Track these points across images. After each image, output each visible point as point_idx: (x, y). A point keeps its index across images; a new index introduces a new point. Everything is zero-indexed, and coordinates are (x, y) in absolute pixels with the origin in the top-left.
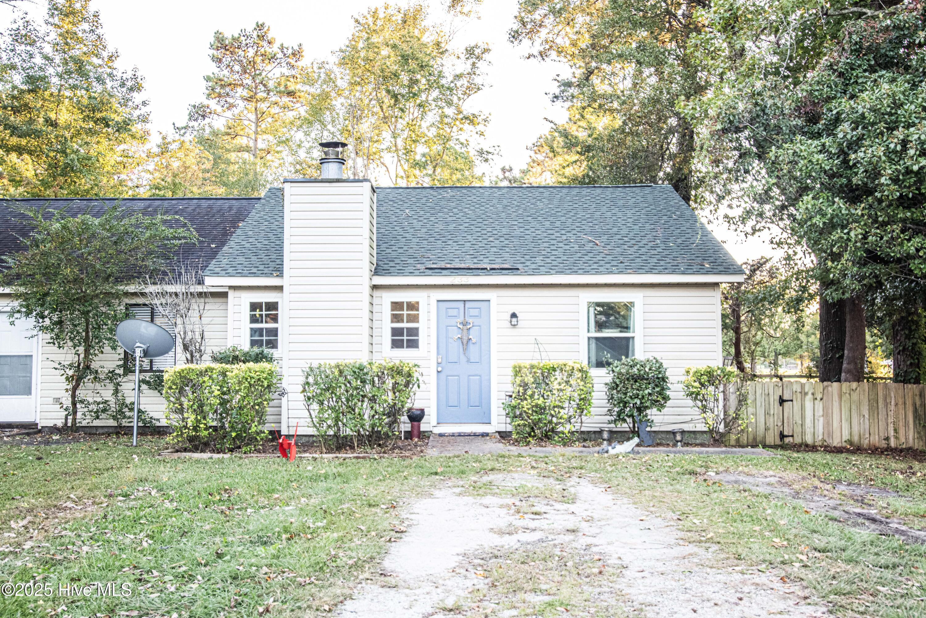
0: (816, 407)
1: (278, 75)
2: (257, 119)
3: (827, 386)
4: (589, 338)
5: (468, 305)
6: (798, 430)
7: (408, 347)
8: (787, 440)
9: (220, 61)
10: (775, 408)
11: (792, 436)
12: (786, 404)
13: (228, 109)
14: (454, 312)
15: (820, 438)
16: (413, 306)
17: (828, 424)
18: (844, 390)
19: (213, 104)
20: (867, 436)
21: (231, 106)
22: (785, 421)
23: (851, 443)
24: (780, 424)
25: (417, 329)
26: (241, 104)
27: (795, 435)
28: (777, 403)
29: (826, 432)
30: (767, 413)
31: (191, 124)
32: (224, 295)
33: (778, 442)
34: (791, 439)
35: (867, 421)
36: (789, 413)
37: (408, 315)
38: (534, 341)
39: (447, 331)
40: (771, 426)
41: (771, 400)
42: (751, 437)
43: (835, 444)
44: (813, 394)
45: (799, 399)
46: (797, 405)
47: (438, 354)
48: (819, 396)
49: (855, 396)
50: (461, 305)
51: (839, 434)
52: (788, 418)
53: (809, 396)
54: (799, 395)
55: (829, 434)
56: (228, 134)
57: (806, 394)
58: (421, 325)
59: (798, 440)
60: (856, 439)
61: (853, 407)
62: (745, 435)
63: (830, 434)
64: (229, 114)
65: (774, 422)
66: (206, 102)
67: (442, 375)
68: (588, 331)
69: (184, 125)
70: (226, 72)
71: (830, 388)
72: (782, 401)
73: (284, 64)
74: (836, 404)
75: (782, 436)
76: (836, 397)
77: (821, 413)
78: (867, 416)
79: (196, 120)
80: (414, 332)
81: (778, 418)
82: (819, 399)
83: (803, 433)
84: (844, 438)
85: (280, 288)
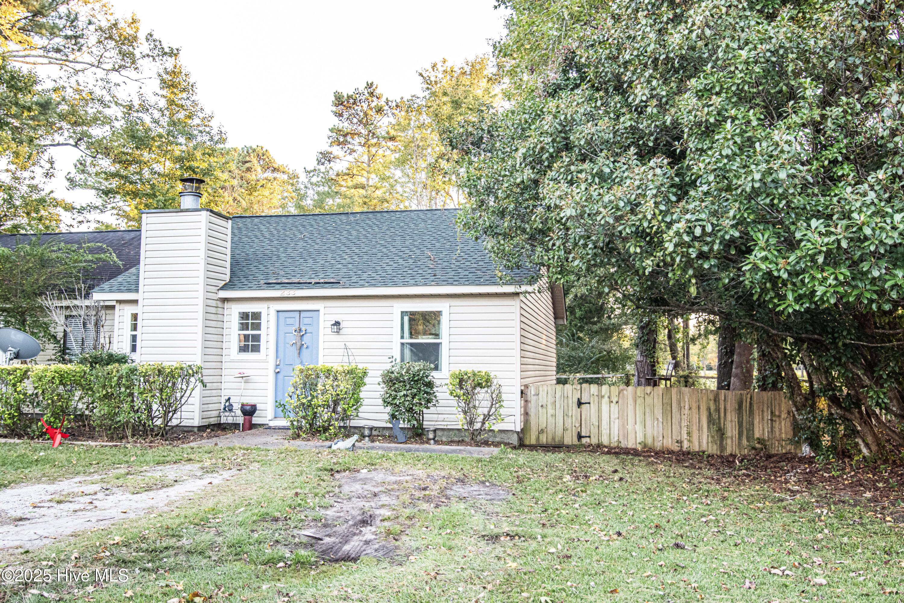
0: (612, 409)
1: (386, 124)
2: (369, 161)
3: (622, 390)
4: (402, 344)
5: (303, 315)
6: (594, 431)
7: (252, 351)
8: (584, 441)
9: (341, 115)
10: (574, 409)
11: (589, 437)
12: (583, 406)
13: (350, 154)
14: (290, 321)
15: (616, 439)
16: (257, 316)
17: (623, 426)
18: (638, 394)
19: (336, 150)
20: (661, 438)
21: (353, 151)
22: (583, 423)
23: (645, 446)
24: (578, 425)
25: (259, 335)
26: (360, 149)
27: (592, 436)
28: (575, 405)
29: (621, 433)
30: (565, 415)
31: (318, 167)
32: (113, 307)
33: (575, 441)
34: (588, 440)
35: (661, 425)
36: (586, 415)
37: (252, 323)
38: (343, 347)
39: (285, 337)
40: (569, 427)
41: (570, 402)
42: (550, 437)
43: (630, 446)
44: (609, 397)
45: (596, 402)
46: (594, 407)
47: (277, 357)
48: (615, 400)
49: (649, 400)
50: (297, 314)
51: (634, 436)
52: (586, 420)
53: (606, 399)
54: (596, 398)
55: (624, 436)
56: (348, 175)
57: (603, 397)
58: (263, 332)
59: (594, 441)
60: (649, 441)
61: (647, 410)
62: (545, 435)
63: (626, 436)
64: (350, 158)
65: (572, 423)
66: (330, 149)
67: (280, 376)
68: (402, 337)
69: (313, 169)
70: (346, 124)
71: (625, 392)
72: (580, 404)
73: (390, 115)
74: (631, 407)
75: (580, 437)
76: (630, 401)
77: (617, 416)
78: (661, 420)
79: (323, 164)
80: (257, 338)
81: (576, 419)
82: (614, 402)
83: (599, 434)
84: (639, 441)
85: (136, 302)
